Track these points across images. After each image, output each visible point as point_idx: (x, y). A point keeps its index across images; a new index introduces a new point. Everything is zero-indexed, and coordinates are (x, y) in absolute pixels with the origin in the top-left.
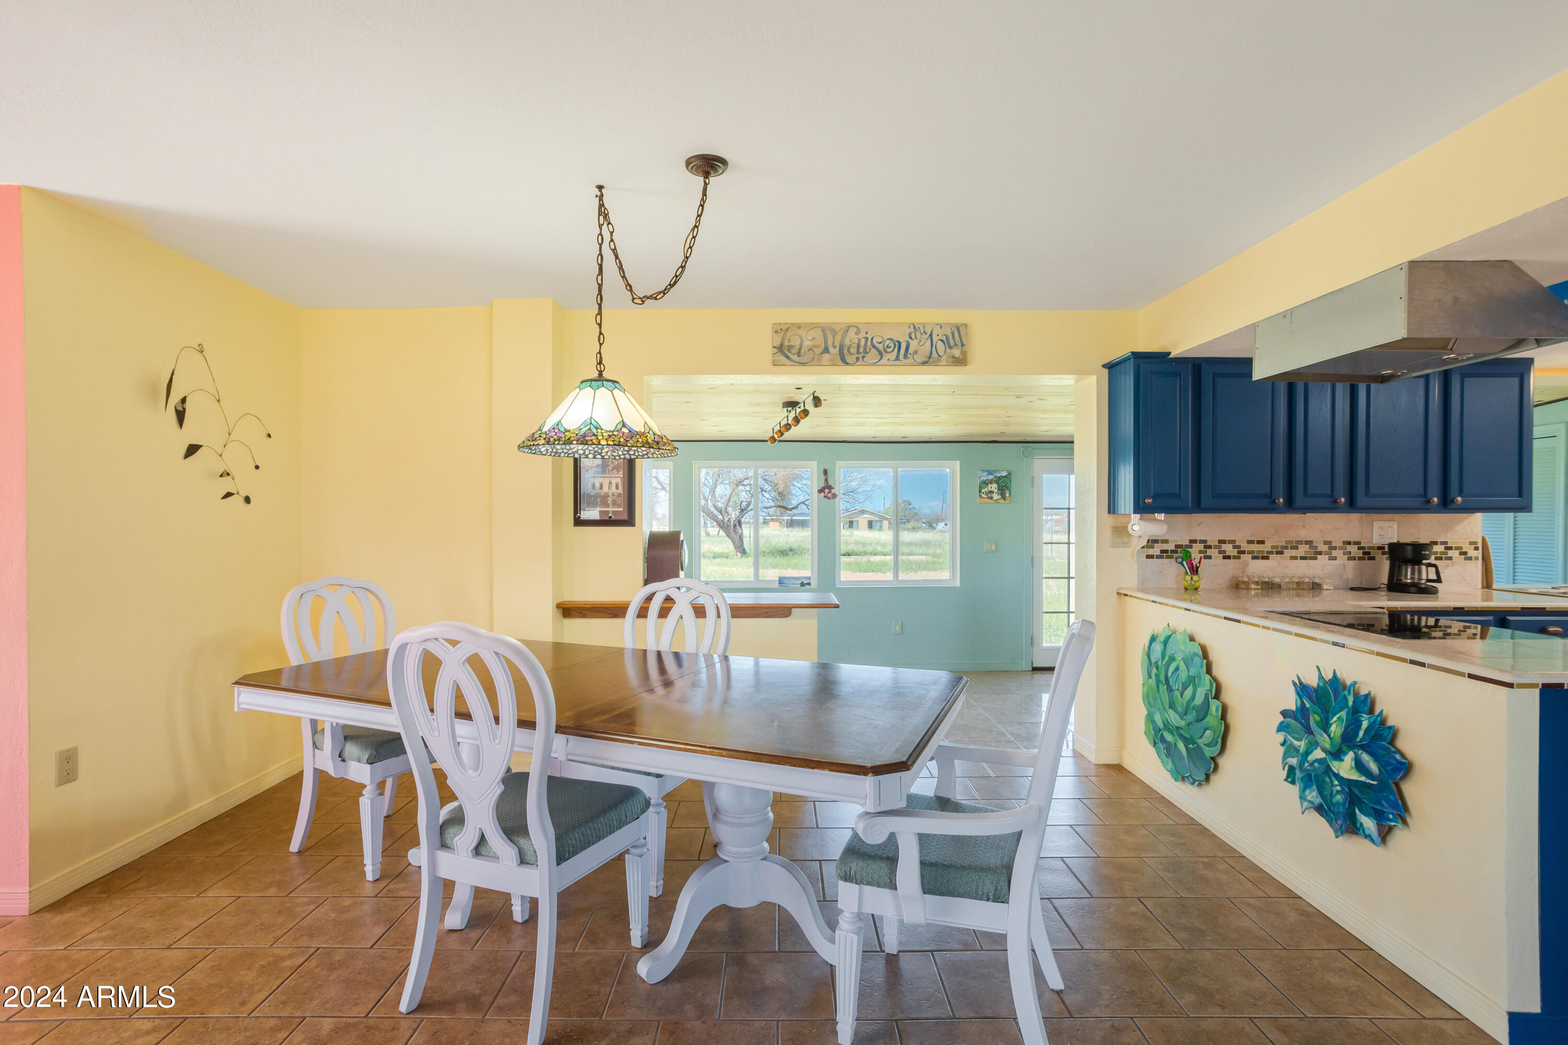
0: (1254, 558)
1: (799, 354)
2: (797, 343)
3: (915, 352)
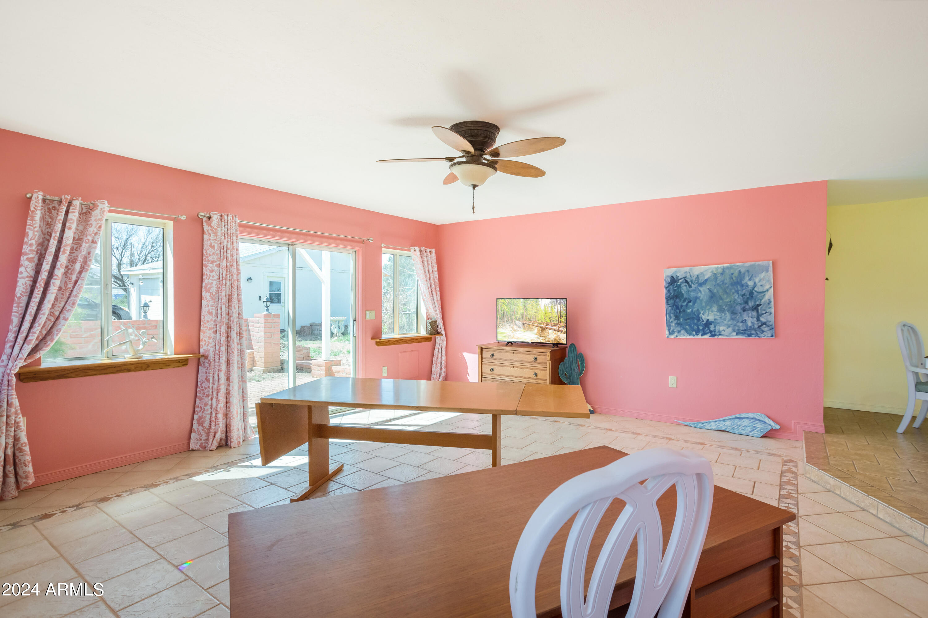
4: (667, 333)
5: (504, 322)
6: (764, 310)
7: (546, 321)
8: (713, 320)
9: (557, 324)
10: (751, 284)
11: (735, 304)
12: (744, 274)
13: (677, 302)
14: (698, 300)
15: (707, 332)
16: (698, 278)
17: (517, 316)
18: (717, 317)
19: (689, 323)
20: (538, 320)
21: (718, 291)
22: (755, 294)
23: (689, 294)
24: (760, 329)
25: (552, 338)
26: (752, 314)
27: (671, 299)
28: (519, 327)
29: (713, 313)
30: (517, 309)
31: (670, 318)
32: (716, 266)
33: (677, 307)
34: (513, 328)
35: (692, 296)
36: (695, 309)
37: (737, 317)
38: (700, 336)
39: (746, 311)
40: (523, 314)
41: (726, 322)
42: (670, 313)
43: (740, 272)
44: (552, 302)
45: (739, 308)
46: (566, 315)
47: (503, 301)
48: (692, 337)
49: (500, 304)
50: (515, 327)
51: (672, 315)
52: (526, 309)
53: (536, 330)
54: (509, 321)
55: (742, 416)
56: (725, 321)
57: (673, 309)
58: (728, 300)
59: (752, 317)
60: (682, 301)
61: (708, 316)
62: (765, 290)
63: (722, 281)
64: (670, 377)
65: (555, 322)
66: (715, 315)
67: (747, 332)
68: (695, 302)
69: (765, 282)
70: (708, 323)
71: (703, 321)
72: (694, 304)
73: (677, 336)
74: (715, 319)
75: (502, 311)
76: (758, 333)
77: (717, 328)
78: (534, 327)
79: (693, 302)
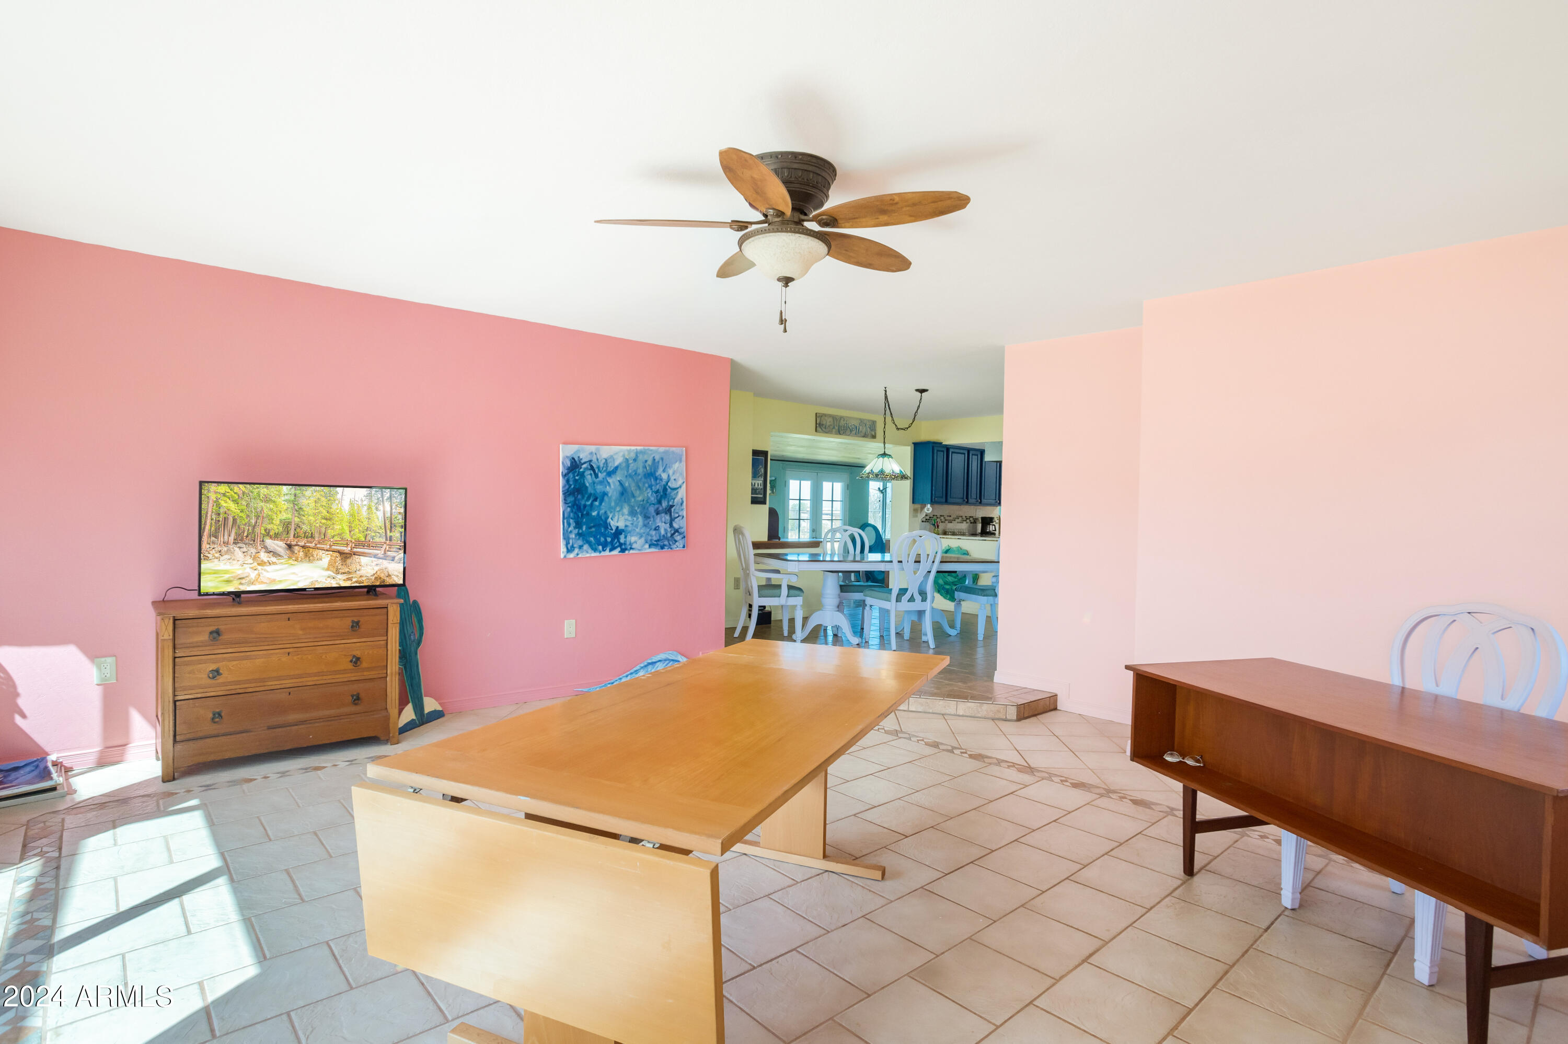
0: (949, 522)
1: (825, 428)
2: (824, 423)
3: (861, 432)
4: (563, 549)
5: (226, 543)
6: (677, 513)
7: (354, 537)
8: (623, 528)
9: (381, 545)
10: (664, 476)
11: (648, 505)
12: (658, 462)
13: (579, 500)
14: (606, 498)
15: (616, 545)
16: (607, 464)
17: (269, 527)
18: (628, 523)
19: (594, 533)
20: (333, 537)
21: (629, 484)
22: (669, 490)
23: (594, 487)
24: (673, 538)
25: (369, 575)
26: (665, 518)
27: (570, 495)
28: (275, 554)
29: (623, 518)
30: (271, 510)
31: (569, 525)
32: (628, 448)
33: (579, 508)
34: (255, 558)
35: (598, 491)
36: (602, 512)
37: (650, 522)
38: (607, 553)
39: (659, 514)
40: (289, 523)
41: (638, 530)
42: (569, 517)
43: (654, 460)
44: (369, 496)
45: (652, 510)
46: (403, 524)
47: (223, 488)
48: (597, 554)
49: (213, 497)
50: (263, 556)
51: (571, 521)
52: (298, 510)
53: (326, 559)
54: (242, 540)
55: (654, 661)
56: (637, 528)
57: (572, 511)
58: (640, 498)
59: (665, 523)
60: (585, 498)
61: (617, 522)
62: (678, 486)
63: (634, 471)
64: (566, 621)
65: (377, 540)
66: (626, 520)
67: (660, 543)
68: (602, 501)
69: (678, 475)
70: (618, 532)
71: (612, 530)
72: (601, 504)
73: (578, 554)
74: (626, 526)
75: (219, 514)
76: (671, 543)
77: (628, 538)
78: (321, 552)
79: (600, 500)
